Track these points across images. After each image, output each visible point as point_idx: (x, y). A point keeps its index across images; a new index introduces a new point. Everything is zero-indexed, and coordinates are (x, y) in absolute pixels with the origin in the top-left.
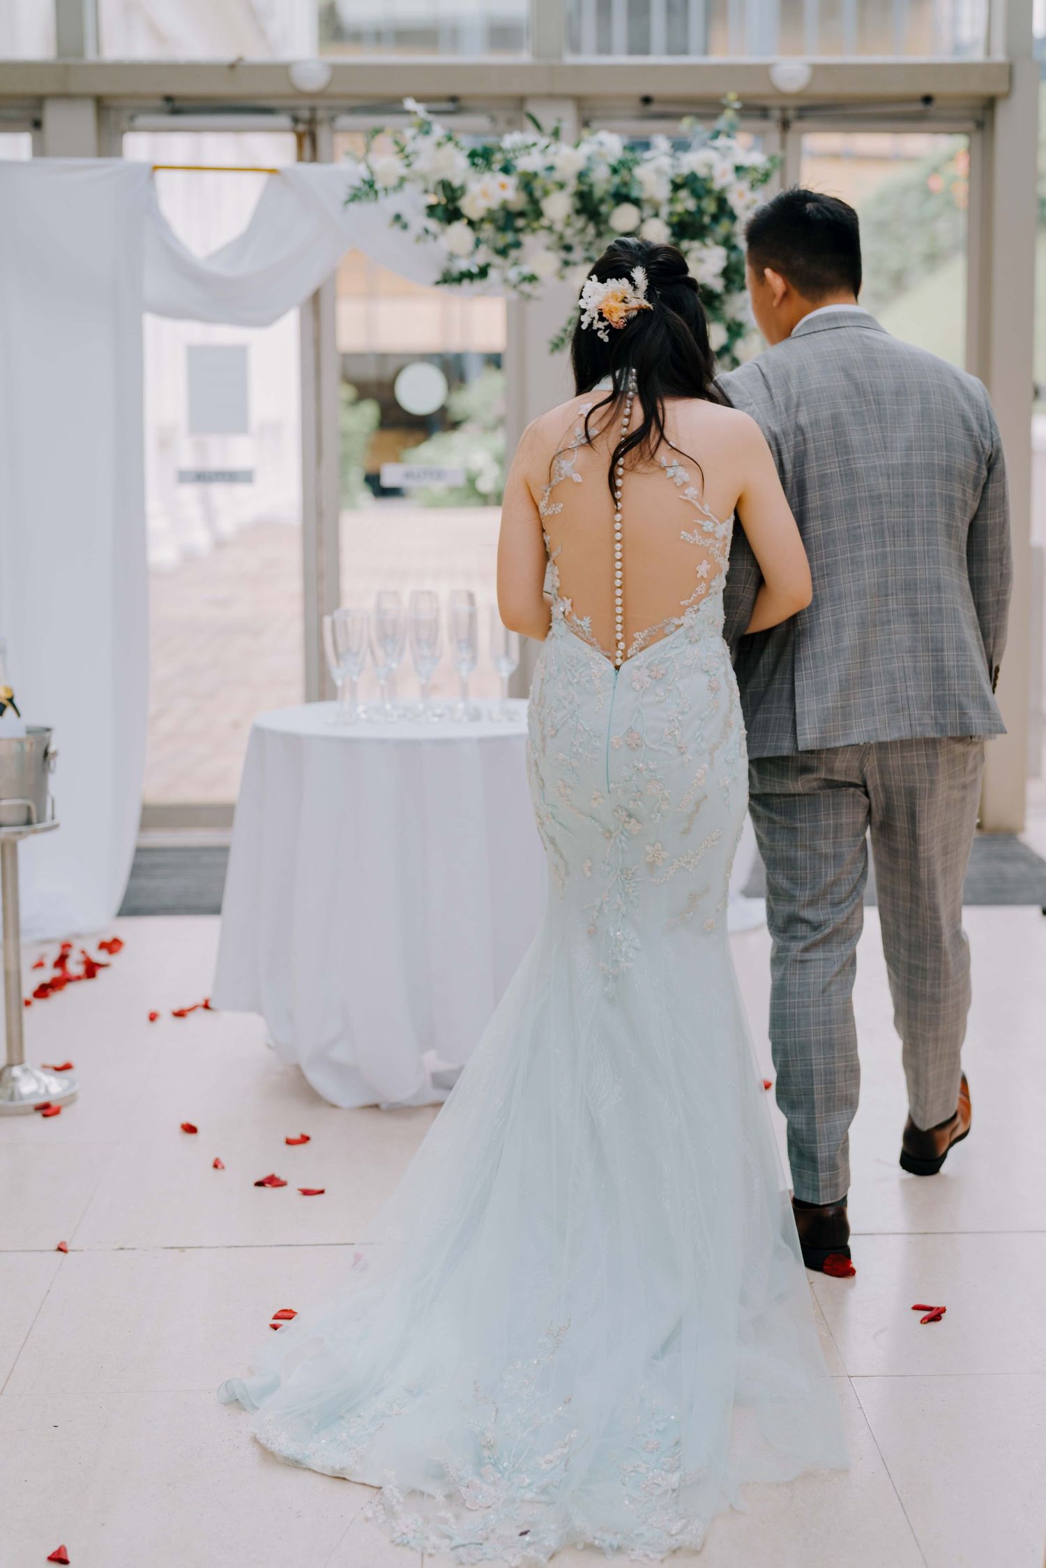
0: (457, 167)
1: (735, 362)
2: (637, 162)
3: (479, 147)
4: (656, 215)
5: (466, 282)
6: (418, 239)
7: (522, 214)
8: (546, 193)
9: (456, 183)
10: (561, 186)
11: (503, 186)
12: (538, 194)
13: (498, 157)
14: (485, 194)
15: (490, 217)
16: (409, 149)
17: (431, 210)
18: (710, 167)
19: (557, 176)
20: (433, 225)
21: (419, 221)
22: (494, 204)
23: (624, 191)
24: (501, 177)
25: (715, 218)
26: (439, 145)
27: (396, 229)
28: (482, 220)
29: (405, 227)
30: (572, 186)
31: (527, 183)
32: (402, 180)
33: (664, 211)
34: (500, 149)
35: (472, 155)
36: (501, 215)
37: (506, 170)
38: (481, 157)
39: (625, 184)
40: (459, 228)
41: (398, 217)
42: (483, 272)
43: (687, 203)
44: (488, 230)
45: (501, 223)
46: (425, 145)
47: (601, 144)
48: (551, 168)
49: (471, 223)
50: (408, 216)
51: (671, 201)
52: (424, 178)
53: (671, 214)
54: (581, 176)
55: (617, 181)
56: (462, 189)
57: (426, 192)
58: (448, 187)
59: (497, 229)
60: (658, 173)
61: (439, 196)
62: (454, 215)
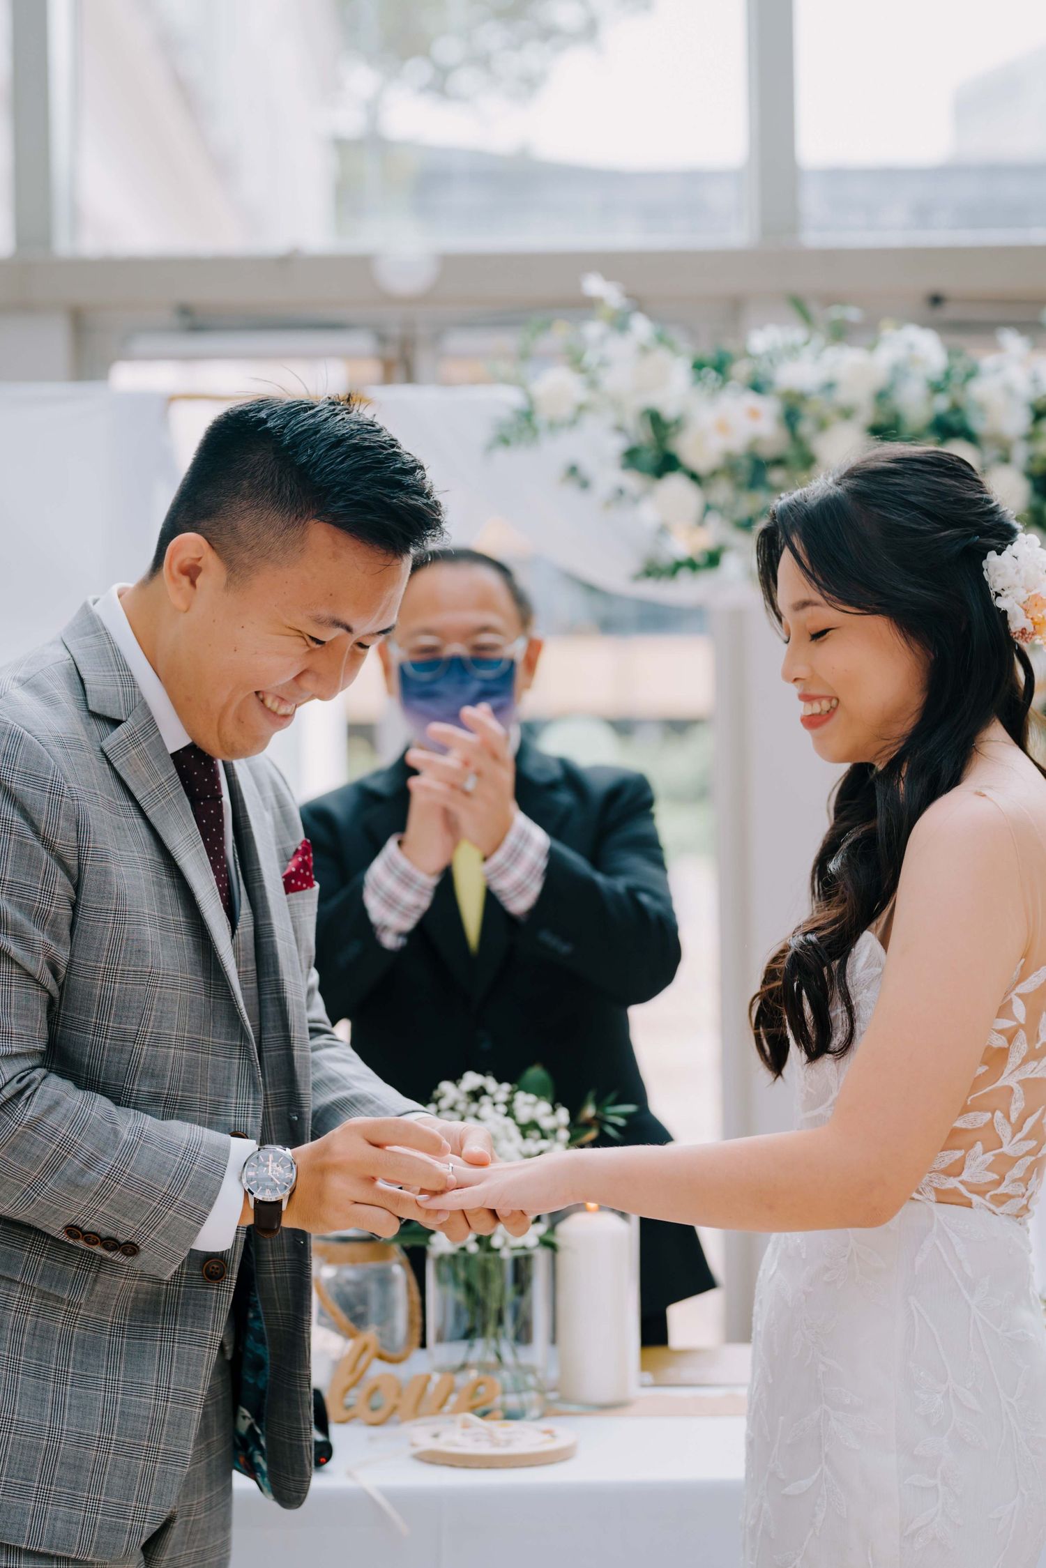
0: (672, 385)
2: (972, 374)
3: (708, 353)
4: (1005, 460)
5: (684, 574)
6: (608, 504)
7: (779, 462)
8: (822, 425)
9: (669, 411)
10: (847, 413)
11: (754, 414)
12: (806, 428)
13: (740, 370)
14: (723, 427)
15: (729, 467)
16: (590, 358)
17: (631, 458)
19: (844, 396)
20: (632, 481)
21: (610, 475)
22: (737, 442)
23: (953, 420)
24: (751, 400)
26: (644, 350)
27: (570, 492)
28: (714, 474)
29: (585, 484)
30: (867, 415)
31: (791, 416)
32: (581, 408)
33: (1020, 453)
34: (747, 355)
35: (698, 366)
36: (746, 464)
37: (757, 387)
38: (712, 367)
39: (956, 409)
40: (675, 484)
41: (573, 471)
42: (713, 559)
44: (722, 492)
45: (744, 477)
46: (621, 350)
47: (911, 346)
48: (830, 386)
49: (694, 477)
50: (589, 466)
51: (1030, 438)
52: (616, 404)
53: (1032, 459)
54: (882, 396)
55: (942, 403)
56: (679, 424)
57: (619, 429)
58: (655, 419)
59: (739, 487)
60: (1009, 390)
61: (642, 434)
62: (666, 464)
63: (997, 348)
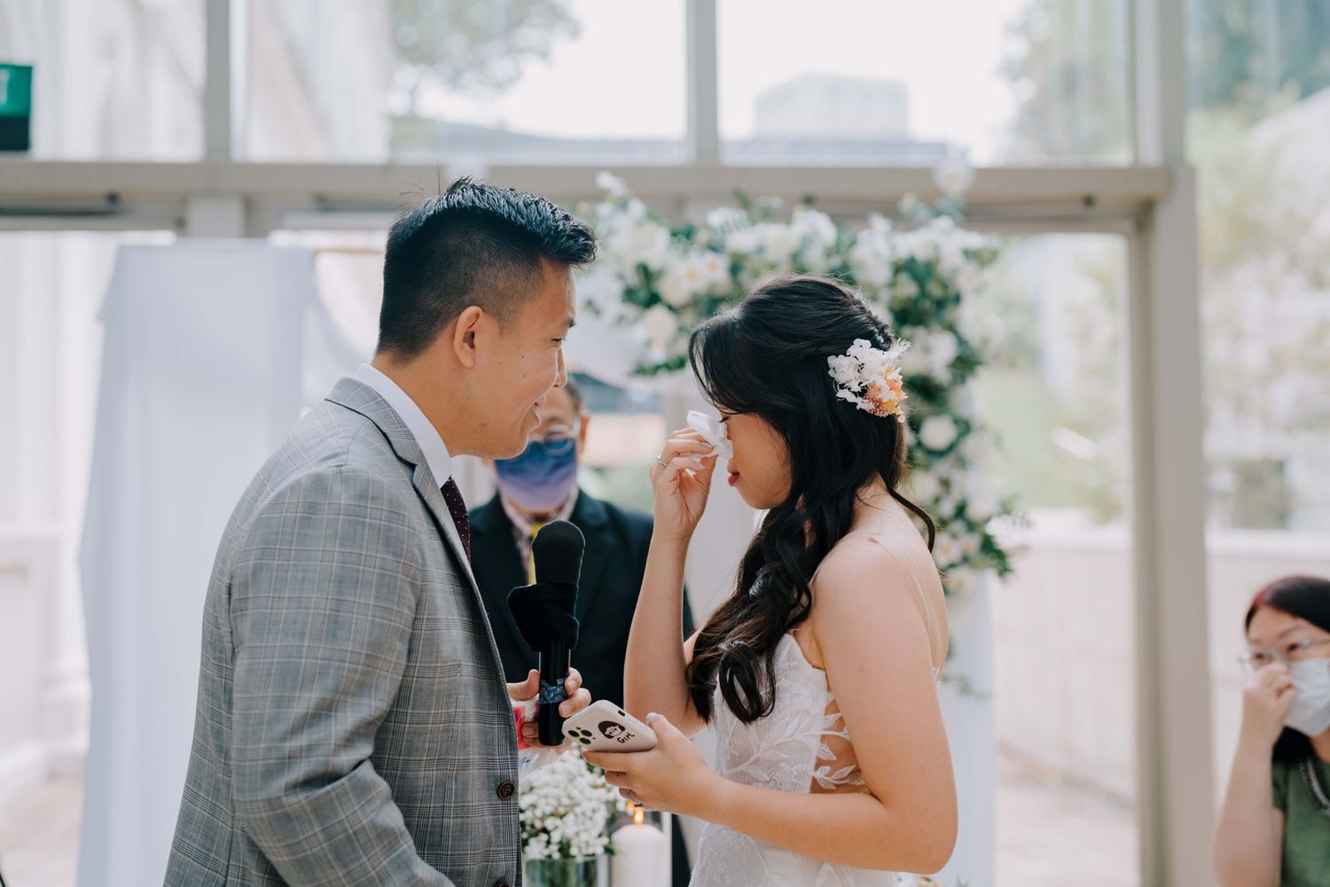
0: (656, 247)
1: (962, 463)
2: (853, 243)
3: (680, 226)
4: (877, 297)
5: (663, 373)
6: (613, 326)
7: (727, 299)
8: (756, 276)
9: (654, 265)
10: (772, 268)
11: (713, 267)
12: (745, 277)
13: (702, 236)
14: (692, 275)
15: (694, 302)
17: (630, 294)
18: (936, 247)
19: (771, 255)
20: (630, 310)
21: (614, 306)
22: (700, 286)
23: (844, 270)
24: (710, 257)
25: (940, 304)
26: (638, 223)
27: (590, 317)
28: (685, 305)
29: (597, 312)
30: (785, 269)
31: (735, 269)
33: (885, 296)
34: (707, 226)
35: (674, 234)
36: (704, 300)
37: (714, 248)
38: (683, 235)
39: (845, 264)
40: (658, 314)
41: (591, 302)
42: (682, 364)
43: (908, 289)
44: (690, 315)
45: (702, 308)
46: (624, 223)
47: (813, 224)
48: (760, 250)
49: (671, 308)
50: (600, 300)
51: (893, 284)
52: (619, 260)
53: (894, 299)
54: (795, 256)
55: (835, 262)
56: (660, 274)
57: (621, 277)
58: (645, 272)
59: (700, 314)
60: (876, 254)
61: (634, 279)
62: (653, 300)
63: (868, 226)
